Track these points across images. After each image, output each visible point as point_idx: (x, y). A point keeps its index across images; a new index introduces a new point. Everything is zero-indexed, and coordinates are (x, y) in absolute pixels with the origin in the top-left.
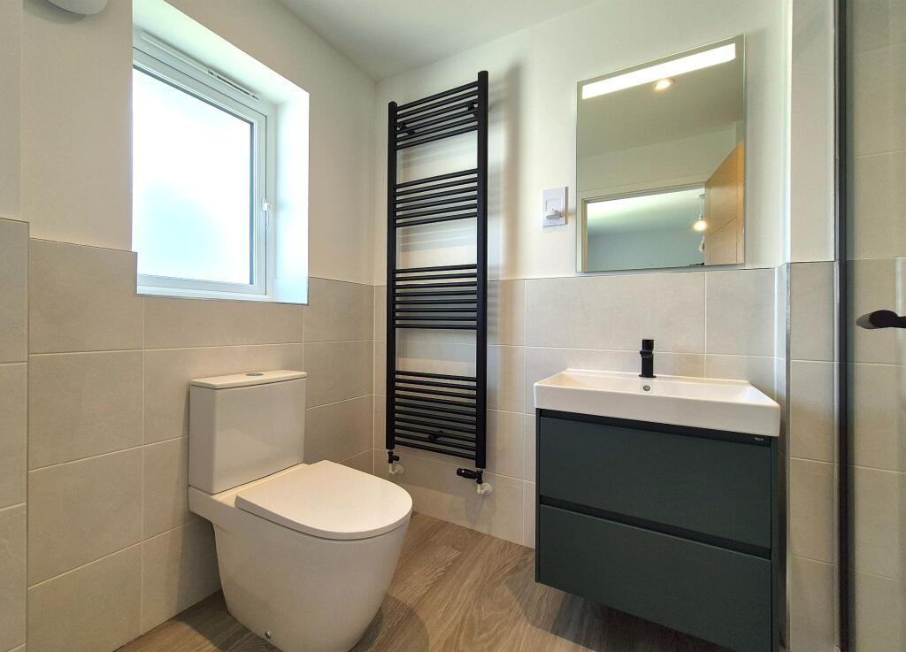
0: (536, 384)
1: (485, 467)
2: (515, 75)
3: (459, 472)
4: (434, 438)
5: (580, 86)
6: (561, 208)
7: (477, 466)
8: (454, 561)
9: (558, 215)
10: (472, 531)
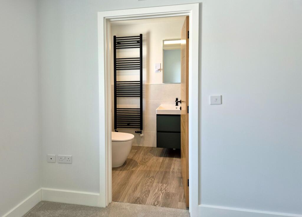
0: (156, 110)
1: (142, 130)
2: (148, 34)
3: (136, 132)
4: (128, 124)
5: (164, 41)
6: (159, 68)
7: (140, 130)
8: (137, 151)
9: (159, 70)
10: (139, 146)
